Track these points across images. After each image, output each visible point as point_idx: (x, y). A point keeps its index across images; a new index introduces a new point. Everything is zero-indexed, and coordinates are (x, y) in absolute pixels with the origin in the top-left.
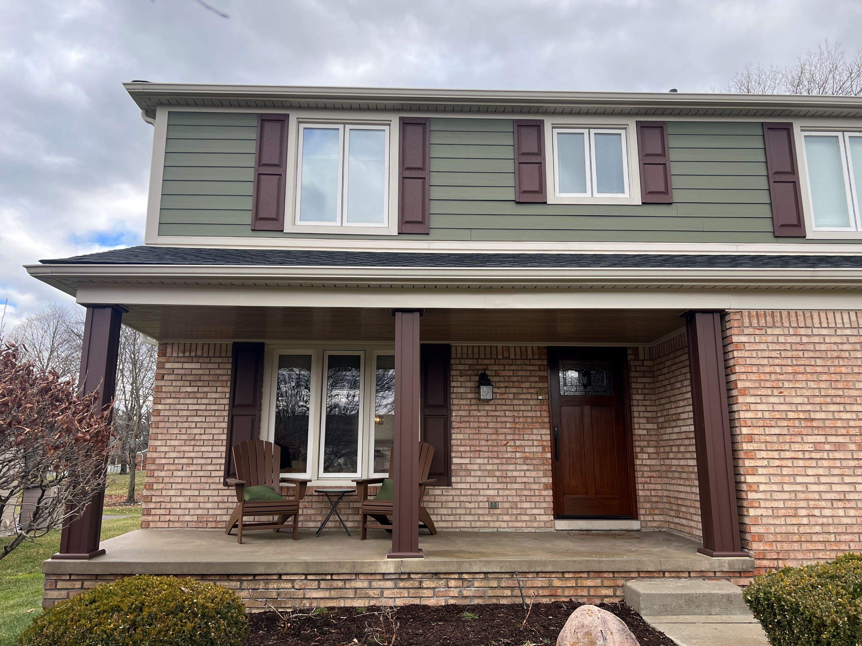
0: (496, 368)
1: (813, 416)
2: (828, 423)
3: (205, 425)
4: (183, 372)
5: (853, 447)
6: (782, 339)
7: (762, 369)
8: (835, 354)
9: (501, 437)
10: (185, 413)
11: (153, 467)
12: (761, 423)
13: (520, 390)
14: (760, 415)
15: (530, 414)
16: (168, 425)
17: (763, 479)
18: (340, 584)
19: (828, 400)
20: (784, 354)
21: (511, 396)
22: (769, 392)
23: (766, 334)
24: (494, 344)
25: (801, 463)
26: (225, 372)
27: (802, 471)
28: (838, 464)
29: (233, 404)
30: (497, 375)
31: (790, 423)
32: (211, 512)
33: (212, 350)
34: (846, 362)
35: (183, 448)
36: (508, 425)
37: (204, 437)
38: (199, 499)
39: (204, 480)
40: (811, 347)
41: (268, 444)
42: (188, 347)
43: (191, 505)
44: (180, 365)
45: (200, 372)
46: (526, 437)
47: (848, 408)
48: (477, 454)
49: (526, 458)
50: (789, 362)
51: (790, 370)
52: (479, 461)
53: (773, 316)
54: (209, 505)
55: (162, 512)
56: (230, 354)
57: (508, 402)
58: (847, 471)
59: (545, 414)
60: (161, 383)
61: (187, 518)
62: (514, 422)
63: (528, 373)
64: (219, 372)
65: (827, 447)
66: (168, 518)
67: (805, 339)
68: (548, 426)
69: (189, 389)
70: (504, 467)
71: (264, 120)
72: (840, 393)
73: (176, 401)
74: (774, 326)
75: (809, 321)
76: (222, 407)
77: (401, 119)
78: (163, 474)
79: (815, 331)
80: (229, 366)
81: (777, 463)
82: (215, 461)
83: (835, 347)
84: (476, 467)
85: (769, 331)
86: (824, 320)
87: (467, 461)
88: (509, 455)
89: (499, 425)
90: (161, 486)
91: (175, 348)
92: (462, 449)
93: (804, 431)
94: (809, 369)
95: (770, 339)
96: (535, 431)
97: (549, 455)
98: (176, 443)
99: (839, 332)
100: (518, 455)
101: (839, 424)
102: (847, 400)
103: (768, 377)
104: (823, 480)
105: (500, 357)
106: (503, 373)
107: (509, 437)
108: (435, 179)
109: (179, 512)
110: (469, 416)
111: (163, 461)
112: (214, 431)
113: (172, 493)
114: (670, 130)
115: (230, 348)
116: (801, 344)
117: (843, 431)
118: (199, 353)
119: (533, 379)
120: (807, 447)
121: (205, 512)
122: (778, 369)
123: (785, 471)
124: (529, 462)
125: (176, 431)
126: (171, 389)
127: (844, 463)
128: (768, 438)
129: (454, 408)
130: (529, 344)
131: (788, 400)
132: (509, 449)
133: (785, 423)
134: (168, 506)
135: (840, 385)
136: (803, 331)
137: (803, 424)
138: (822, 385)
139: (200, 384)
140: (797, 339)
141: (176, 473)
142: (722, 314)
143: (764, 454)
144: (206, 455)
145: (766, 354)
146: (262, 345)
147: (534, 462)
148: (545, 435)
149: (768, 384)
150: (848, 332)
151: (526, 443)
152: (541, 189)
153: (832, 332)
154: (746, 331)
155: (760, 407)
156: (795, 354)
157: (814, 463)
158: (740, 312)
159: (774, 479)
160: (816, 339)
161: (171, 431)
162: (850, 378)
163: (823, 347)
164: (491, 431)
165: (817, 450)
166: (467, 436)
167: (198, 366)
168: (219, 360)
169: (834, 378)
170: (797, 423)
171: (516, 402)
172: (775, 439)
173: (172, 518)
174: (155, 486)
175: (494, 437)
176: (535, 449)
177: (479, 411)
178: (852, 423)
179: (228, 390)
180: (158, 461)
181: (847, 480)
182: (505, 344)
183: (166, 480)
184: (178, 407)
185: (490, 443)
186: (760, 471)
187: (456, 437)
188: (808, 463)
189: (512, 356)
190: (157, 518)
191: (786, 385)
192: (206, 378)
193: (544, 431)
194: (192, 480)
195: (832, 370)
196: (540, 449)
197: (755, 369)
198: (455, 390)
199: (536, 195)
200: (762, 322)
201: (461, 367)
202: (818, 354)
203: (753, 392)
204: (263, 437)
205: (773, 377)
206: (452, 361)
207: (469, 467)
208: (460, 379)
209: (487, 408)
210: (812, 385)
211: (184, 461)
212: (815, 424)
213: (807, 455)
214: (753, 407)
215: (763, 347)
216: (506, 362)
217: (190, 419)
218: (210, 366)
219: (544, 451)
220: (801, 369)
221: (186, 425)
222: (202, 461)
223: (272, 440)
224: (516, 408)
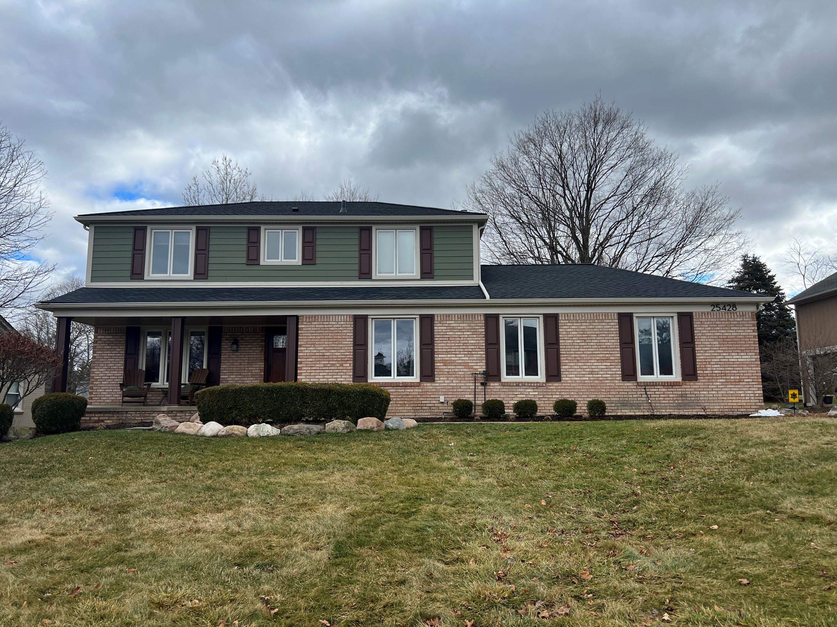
0: (242, 336)
1: (325, 354)
2: (330, 357)
3: (115, 362)
4: (105, 340)
5: (338, 365)
6: (317, 326)
7: (308, 337)
8: (336, 331)
9: (242, 366)
10: (106, 357)
11: (93, 380)
12: (305, 357)
13: (252, 346)
14: (305, 354)
15: (256, 356)
16: (99, 362)
17: (303, 377)
18: (148, 415)
19: (331, 348)
20: (317, 332)
21: (248, 349)
22: (310, 346)
23: (311, 324)
24: (242, 326)
25: (318, 371)
26: (123, 340)
27: (318, 374)
28: (332, 371)
29: (126, 353)
30: (242, 339)
31: (316, 357)
32: (117, 398)
33: (117, 330)
34: (340, 334)
35: (106, 372)
36: (246, 361)
37: (114, 367)
38: (113, 393)
39: (114, 385)
40: (328, 329)
41: (141, 370)
42: (107, 329)
43: (109, 396)
44: (103, 337)
45: (112, 340)
46: (253, 366)
47: (338, 351)
48: (231, 374)
49: (253, 375)
50: (319, 334)
51: (319, 337)
52: (232, 376)
53: (315, 318)
54: (117, 396)
55: (97, 398)
56: (125, 332)
57: (246, 351)
58: (334, 374)
59: (263, 356)
60: (96, 345)
61: (108, 401)
62: (248, 360)
63: (256, 339)
64: (120, 340)
65: (329, 365)
66: (99, 401)
67: (326, 326)
68: (263, 361)
69: (108, 347)
70: (243, 379)
71: (136, 229)
72: (336, 345)
73: (102, 352)
74: (315, 321)
75: (328, 319)
76: (122, 355)
77: (197, 227)
78: (97, 383)
79: (330, 323)
80: (125, 337)
81: (309, 371)
82: (119, 377)
83: (336, 329)
84: (231, 379)
85: (313, 323)
86: (334, 318)
87: (227, 376)
88: (245, 374)
89: (242, 361)
90: (96, 388)
91: (102, 330)
92: (225, 371)
93: (321, 360)
94: (326, 337)
95: (312, 326)
96: (257, 363)
97: (263, 374)
98: (102, 370)
99: (339, 323)
100: (249, 374)
101: (334, 357)
102: (338, 348)
103: (310, 340)
104: (325, 377)
105: (244, 331)
106: (245, 339)
107: (246, 366)
108: (211, 254)
109: (104, 398)
110: (229, 357)
111: (97, 378)
112: (118, 365)
113: (101, 390)
114: (317, 230)
115: (125, 329)
116: (324, 328)
117: (336, 360)
118: (112, 332)
119: (258, 341)
120: (321, 365)
121: (115, 398)
122: (314, 337)
123: (312, 374)
124: (254, 376)
125: (102, 365)
126: (100, 347)
127: (334, 371)
128: (307, 363)
129: (222, 354)
130: (258, 326)
131: (317, 348)
132: (246, 371)
133: (314, 357)
134: (100, 396)
135: (337, 343)
136: (325, 323)
137: (321, 357)
138: (330, 343)
139: (112, 345)
140: (323, 326)
141: (102, 383)
142: (297, 317)
143: (305, 368)
144: (115, 375)
145: (311, 332)
146: (139, 327)
147: (256, 376)
148: (262, 365)
149: (310, 343)
150: (342, 323)
151: (253, 368)
152: (258, 259)
153: (336, 323)
154: (304, 323)
155: (306, 351)
156: (321, 331)
157: (323, 371)
158: (303, 316)
159: (307, 377)
160: (330, 326)
161: (101, 365)
162: (341, 340)
163: (332, 329)
164: (238, 364)
165: (324, 367)
166: (227, 366)
167: (111, 337)
168: (121, 334)
169: (335, 340)
170: (319, 357)
171: (250, 351)
172: (310, 363)
173: (101, 401)
174: (94, 388)
175: (239, 366)
176: (257, 371)
177: (233, 355)
178: (339, 357)
179: (124, 347)
180: (95, 378)
181: (334, 377)
182: (246, 326)
183: (99, 385)
184: (103, 355)
185: (237, 369)
186: (303, 374)
187: (223, 366)
188: (320, 371)
189: (250, 331)
190: (95, 401)
191: (317, 343)
192: (115, 342)
193: (261, 363)
194: (109, 385)
195: (334, 337)
196: (259, 371)
197: (306, 337)
198: (224, 346)
199: (255, 261)
200: (311, 320)
201: (226, 336)
202: (330, 332)
203: (304, 346)
204: (140, 367)
205: (312, 340)
206: (223, 334)
207: (228, 379)
208: (226, 341)
209: (237, 354)
210: (326, 343)
211: (106, 377)
212: (325, 357)
213: (321, 368)
214: (303, 351)
215: (310, 329)
216: (247, 333)
217: (109, 360)
218: (116, 337)
219: (261, 372)
220: (323, 337)
221: (106, 362)
222: (114, 377)
223: (144, 369)
224: (250, 354)
